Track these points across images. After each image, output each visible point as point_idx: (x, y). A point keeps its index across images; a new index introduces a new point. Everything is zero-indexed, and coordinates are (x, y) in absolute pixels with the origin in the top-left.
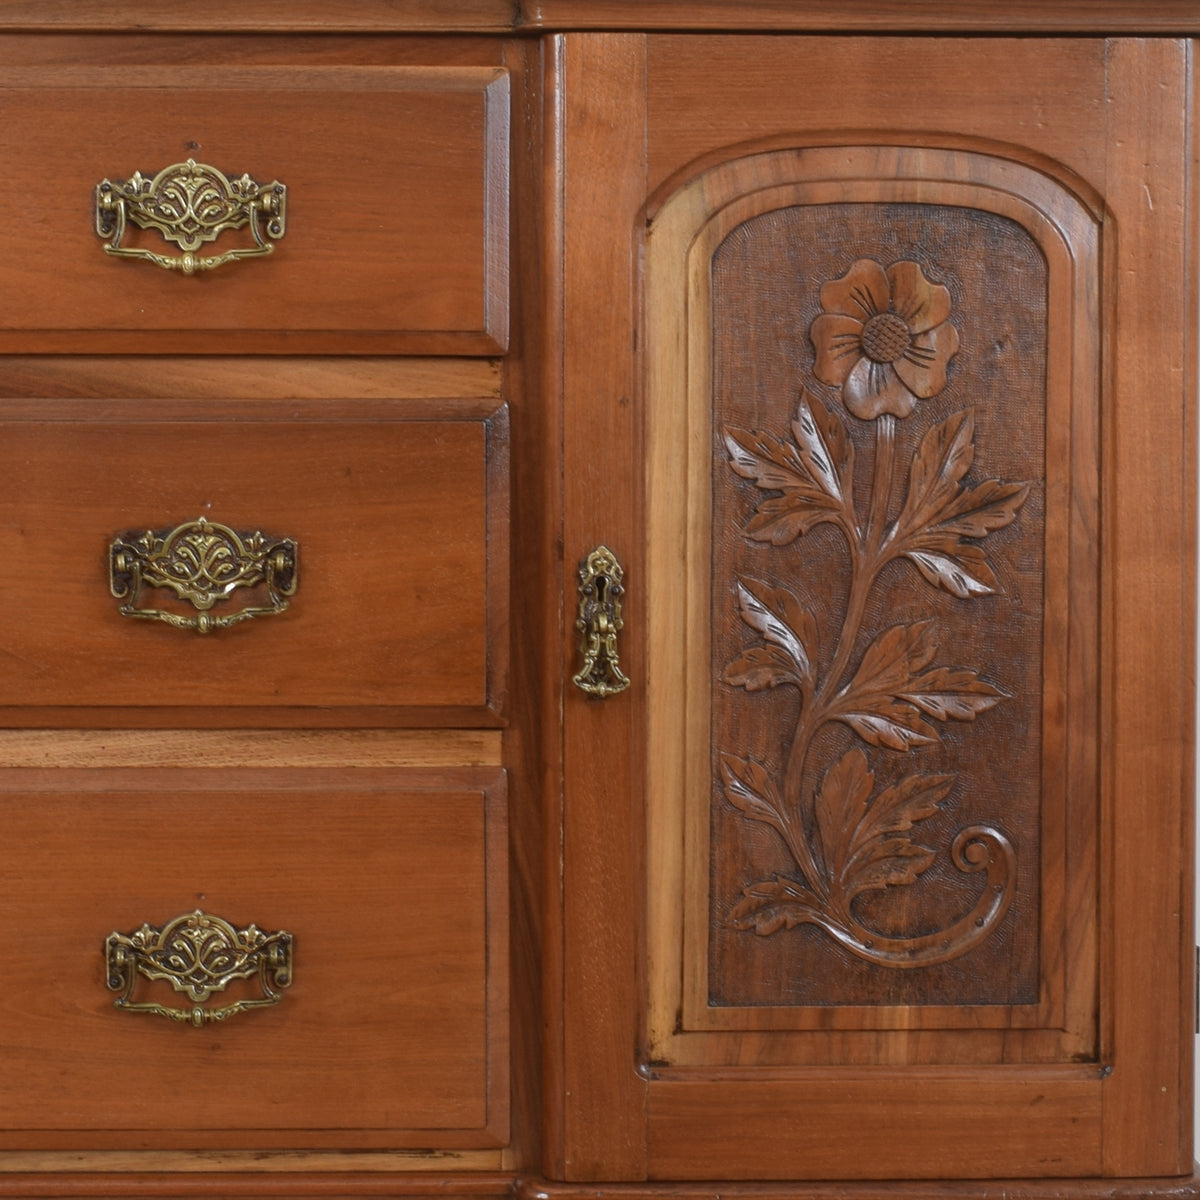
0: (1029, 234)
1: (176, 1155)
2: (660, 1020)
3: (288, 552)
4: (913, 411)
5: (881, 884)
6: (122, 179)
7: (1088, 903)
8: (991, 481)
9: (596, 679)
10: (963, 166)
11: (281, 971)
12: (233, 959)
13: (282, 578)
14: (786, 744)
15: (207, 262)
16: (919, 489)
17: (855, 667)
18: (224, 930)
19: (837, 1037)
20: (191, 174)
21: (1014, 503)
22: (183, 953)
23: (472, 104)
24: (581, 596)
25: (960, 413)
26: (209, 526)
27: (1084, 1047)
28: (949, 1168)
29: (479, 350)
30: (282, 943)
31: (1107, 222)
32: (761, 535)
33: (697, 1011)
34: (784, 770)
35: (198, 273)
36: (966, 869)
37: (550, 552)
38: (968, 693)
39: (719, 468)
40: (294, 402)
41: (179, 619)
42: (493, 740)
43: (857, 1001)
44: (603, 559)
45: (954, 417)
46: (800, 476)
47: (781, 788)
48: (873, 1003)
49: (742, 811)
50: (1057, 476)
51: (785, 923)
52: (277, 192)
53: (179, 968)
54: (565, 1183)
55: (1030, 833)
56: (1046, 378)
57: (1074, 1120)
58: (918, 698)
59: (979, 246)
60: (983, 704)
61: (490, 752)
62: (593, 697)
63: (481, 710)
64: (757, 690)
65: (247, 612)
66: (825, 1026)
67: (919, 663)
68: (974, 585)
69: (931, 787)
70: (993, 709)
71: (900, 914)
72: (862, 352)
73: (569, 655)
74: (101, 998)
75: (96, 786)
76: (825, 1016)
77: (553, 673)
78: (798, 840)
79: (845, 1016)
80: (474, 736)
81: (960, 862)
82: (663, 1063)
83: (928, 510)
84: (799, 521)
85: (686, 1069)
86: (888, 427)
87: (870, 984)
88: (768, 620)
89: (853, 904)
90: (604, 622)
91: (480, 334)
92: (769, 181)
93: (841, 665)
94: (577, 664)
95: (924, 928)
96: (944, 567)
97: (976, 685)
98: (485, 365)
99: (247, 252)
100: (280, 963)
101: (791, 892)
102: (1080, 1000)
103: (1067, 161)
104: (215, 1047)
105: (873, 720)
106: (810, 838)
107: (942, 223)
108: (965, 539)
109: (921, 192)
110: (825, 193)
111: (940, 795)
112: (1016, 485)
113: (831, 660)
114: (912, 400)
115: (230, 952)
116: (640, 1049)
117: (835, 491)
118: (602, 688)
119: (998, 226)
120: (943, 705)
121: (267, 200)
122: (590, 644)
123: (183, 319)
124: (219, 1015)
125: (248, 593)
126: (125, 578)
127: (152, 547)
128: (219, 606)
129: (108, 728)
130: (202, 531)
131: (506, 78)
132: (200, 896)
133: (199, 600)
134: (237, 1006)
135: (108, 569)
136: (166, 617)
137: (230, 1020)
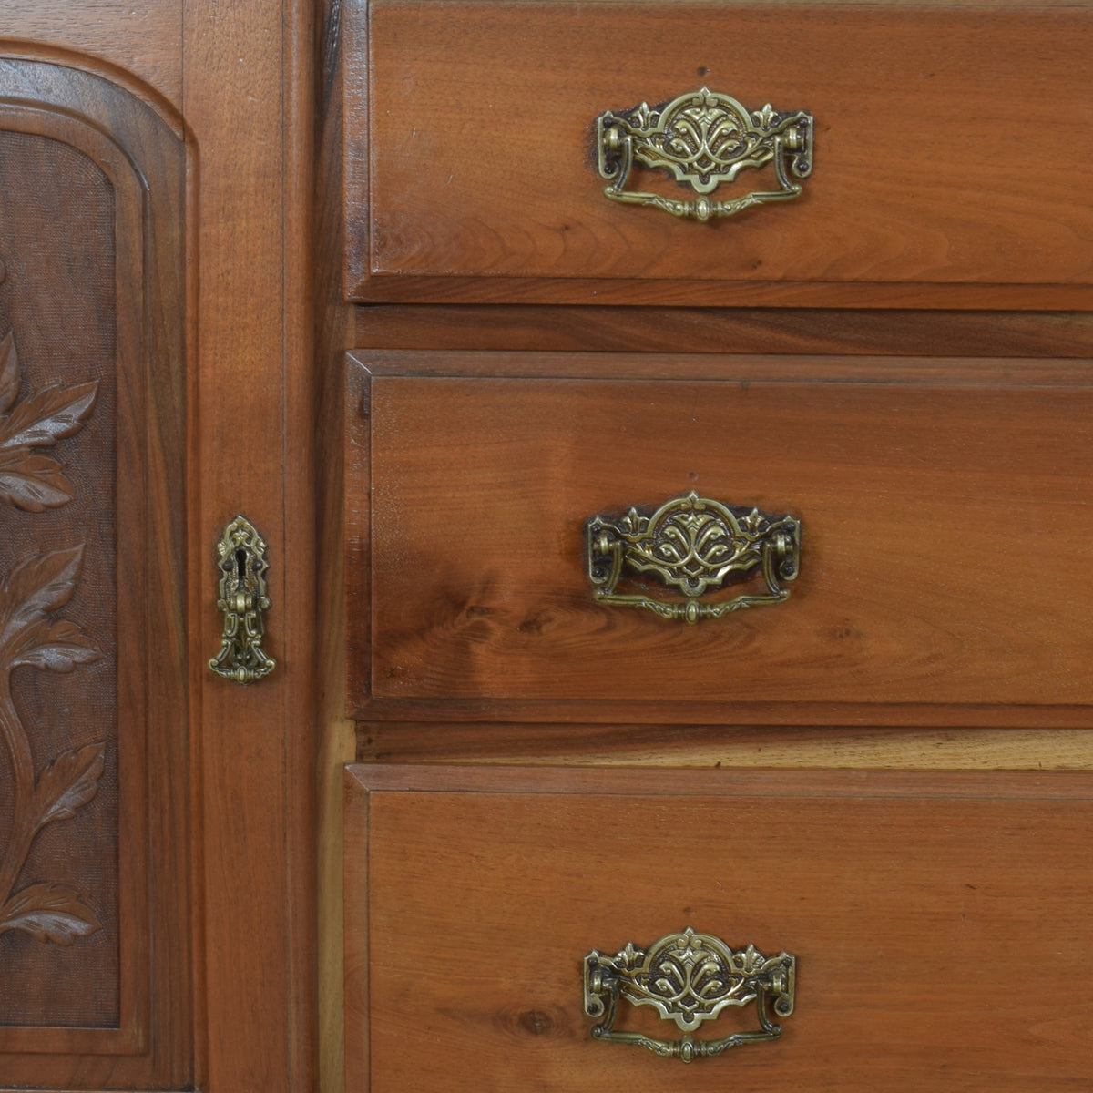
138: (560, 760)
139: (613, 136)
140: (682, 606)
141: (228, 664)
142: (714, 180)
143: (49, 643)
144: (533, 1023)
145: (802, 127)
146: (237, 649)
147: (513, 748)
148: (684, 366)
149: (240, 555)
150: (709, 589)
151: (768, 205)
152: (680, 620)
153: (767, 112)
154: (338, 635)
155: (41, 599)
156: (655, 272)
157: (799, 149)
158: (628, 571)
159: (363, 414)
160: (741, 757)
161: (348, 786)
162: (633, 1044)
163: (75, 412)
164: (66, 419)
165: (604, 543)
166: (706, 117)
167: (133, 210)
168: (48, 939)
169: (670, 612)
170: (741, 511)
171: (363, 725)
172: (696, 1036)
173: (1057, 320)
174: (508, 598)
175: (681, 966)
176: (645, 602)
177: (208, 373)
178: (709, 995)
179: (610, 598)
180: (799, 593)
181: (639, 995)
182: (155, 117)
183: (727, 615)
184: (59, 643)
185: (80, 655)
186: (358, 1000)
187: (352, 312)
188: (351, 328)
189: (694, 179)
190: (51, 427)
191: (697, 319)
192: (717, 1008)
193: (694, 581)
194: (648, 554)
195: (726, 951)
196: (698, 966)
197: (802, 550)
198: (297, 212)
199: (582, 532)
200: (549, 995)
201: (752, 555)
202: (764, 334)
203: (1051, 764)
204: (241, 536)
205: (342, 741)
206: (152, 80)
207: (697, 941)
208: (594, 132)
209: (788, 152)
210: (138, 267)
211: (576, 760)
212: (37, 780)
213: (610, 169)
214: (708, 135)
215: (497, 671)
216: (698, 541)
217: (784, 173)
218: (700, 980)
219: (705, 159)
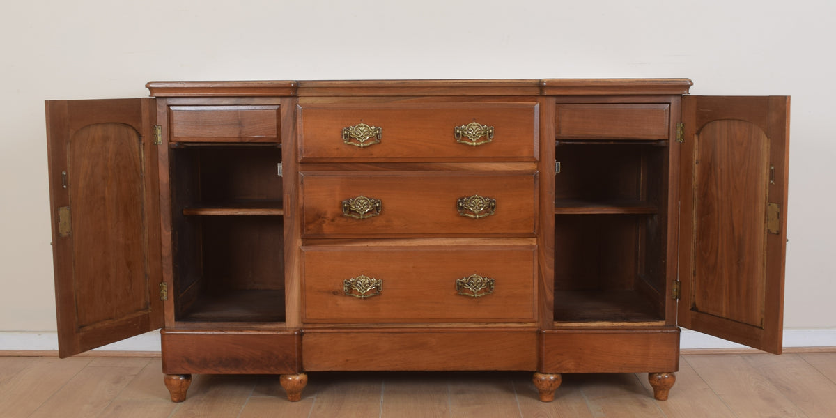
1: (470, 324)
3: (494, 202)
6: (460, 126)
11: (492, 287)
13: (493, 207)
15: (478, 144)
18: (480, 278)
20: (474, 125)
22: (472, 283)
23: (532, 110)
26: (478, 197)
29: (533, 160)
30: (492, 281)
35: (476, 146)
40: (494, 171)
41: (472, 216)
42: (535, 239)
52: (492, 129)
53: (471, 286)
54: (550, 329)
61: (534, 242)
63: (532, 233)
65: (486, 214)
74: (455, 292)
75: (454, 249)
80: (531, 239)
91: (533, 157)
98: (533, 163)
99: (486, 141)
100: (493, 285)
104: (479, 302)
115: (482, 283)
121: (491, 131)
123: (472, 155)
124: (479, 295)
125: (486, 210)
126: (461, 208)
127: (466, 201)
128: (480, 213)
129: (456, 238)
130: (476, 198)
131: (538, 104)
132: (475, 271)
133: (476, 211)
134: (484, 294)
135: (457, 205)
136: (469, 215)
137: (483, 297)
138: (339, 245)
139: (346, 133)
140: (360, 216)
142: (364, 140)
144: (335, 293)
145: (379, 130)
147: (330, 243)
148: (360, 173)
150: (365, 213)
151: (373, 144)
152: (360, 219)
153: (373, 127)
154: (298, 223)
156: (353, 156)
157: (379, 134)
158: (350, 210)
159: (302, 183)
160: (371, 244)
161: (300, 250)
162: (352, 296)
165: (346, 205)
166: (362, 129)
169: (358, 217)
170: (370, 199)
171: (303, 239)
172: (364, 295)
173: (426, 164)
174: (329, 215)
175: (361, 282)
176: (353, 216)
178: (366, 287)
179: (347, 215)
180: (381, 214)
181: (354, 287)
183: (368, 218)
186: (303, 289)
187: (299, 164)
188: (300, 167)
189: (360, 140)
191: (362, 165)
192: (368, 290)
193: (362, 212)
194: (354, 207)
195: (370, 279)
196: (364, 282)
197: (381, 206)
199: (342, 203)
200: (338, 288)
201: (372, 207)
202: (374, 167)
203: (427, 244)
205: (299, 242)
207: (364, 277)
208: (342, 132)
209: (377, 135)
211: (341, 245)
213: (345, 138)
214: (363, 132)
215: (327, 229)
216: (363, 205)
217: (377, 139)
218: (365, 285)
219: (362, 136)
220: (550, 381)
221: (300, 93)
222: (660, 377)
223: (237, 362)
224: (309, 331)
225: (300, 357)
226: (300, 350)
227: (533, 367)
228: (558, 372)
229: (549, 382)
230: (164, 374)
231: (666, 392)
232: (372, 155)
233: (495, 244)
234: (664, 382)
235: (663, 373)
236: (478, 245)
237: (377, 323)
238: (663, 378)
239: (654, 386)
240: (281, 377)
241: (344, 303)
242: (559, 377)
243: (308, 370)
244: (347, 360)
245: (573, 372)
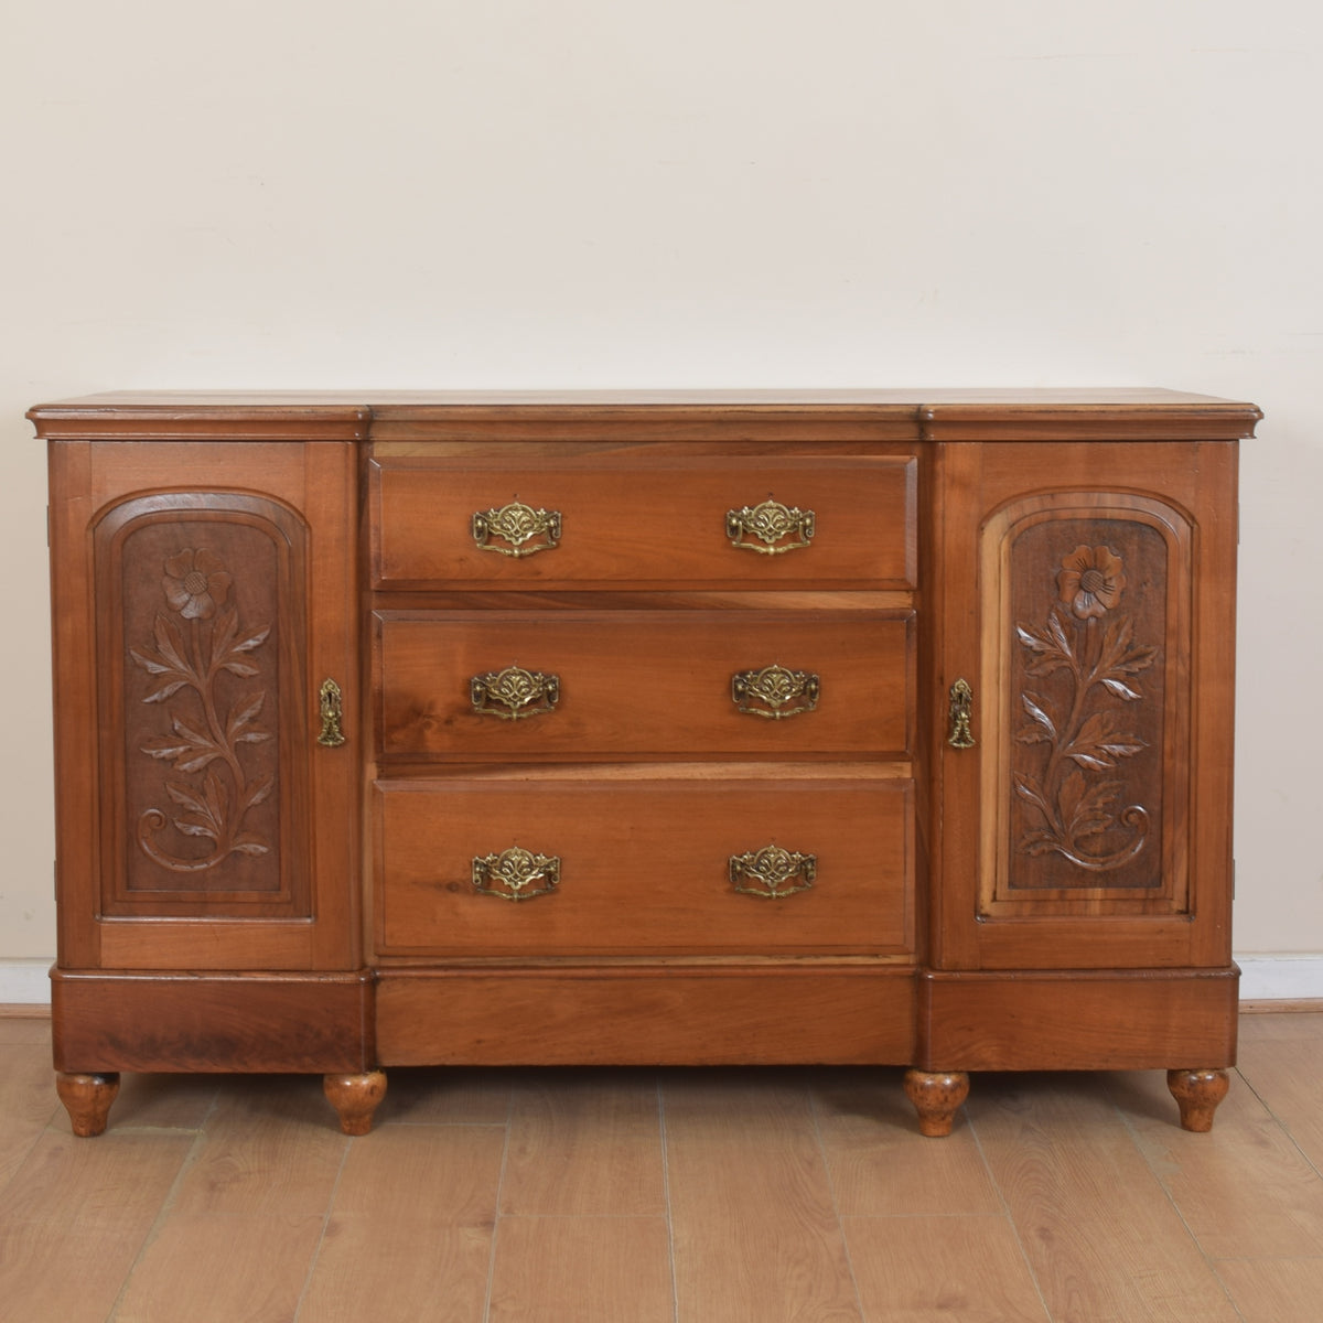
0: (1159, 532)
1: (760, 958)
2: (986, 895)
3: (816, 682)
4: (1104, 615)
5: (1088, 832)
6: (739, 510)
7: (1184, 841)
8: (1141, 648)
9: (958, 741)
10: (1128, 501)
11: (811, 874)
12: (788, 868)
13: (813, 693)
14: (1045, 768)
15: (780, 550)
16: (1107, 650)
17: (1077, 732)
18: (784, 854)
19: (1067, 903)
20: (771, 508)
21: (1151, 657)
22: (766, 865)
23: (898, 475)
24: (951, 702)
25: (1126, 616)
26: (779, 669)
27: (1182, 907)
28: (1118, 963)
29: (903, 587)
30: (811, 861)
31: (1195, 526)
32: (1034, 672)
33: (1003, 891)
34: (1044, 781)
35: (776, 554)
36: (1128, 825)
37: (936, 682)
38: (1129, 744)
39: (1015, 641)
40: (816, 611)
41: (766, 713)
42: (907, 766)
43: (1076, 887)
44: (961, 684)
45: (1123, 617)
46: (1052, 645)
47: (1042, 789)
48: (1084, 887)
49: (1024, 799)
50: (1171, 644)
51: (1044, 851)
52: (810, 516)
53: (764, 872)
54: (942, 971)
55: (1157, 808)
56: (1166, 599)
57: (1177, 941)
58: (1106, 747)
59: (1136, 538)
60: (1135, 749)
61: (906, 771)
62: (956, 748)
63: (903, 753)
64: (1032, 744)
65: (797, 710)
66: (1062, 898)
67: (1106, 731)
68: (1131, 694)
69: (1112, 787)
70: (1141, 752)
71: (1097, 846)
72: (1081, 587)
73: (946, 729)
74: (728, 886)
75: (725, 788)
76: (1062, 893)
77: (938, 737)
78: (1050, 812)
79: (1071, 893)
80: (899, 764)
81: (1125, 822)
82: (987, 916)
83: (1111, 660)
84: (1051, 666)
85: (997, 918)
86: (1092, 621)
87: (1082, 878)
88: (1038, 711)
89: (1075, 842)
90: (963, 715)
91: (903, 580)
92: (1038, 509)
93: (1071, 731)
94: (950, 733)
95: (1107, 853)
96: (1119, 686)
97: (1132, 741)
98: (904, 593)
99: (798, 545)
100: (812, 870)
101: (1047, 837)
102: (1180, 885)
103: (1177, 499)
104: (780, 908)
105: (1085, 757)
106: (1055, 811)
107: (1118, 528)
108: (1128, 673)
109: (1109, 514)
110: (1064, 514)
111: (1115, 791)
112: (1152, 648)
113: (1066, 729)
114: (1104, 609)
115: (788, 865)
116: (977, 910)
117: (1069, 653)
118: (963, 745)
119: (1144, 529)
120: (1118, 749)
121: (808, 521)
122: (956, 725)
123: (767, 574)
124: (783, 894)
125: (797, 701)
126: (741, 694)
127: (752, 679)
128: (783, 707)
129: (728, 761)
130: (775, 672)
131: (915, 461)
132: (773, 839)
133: (774, 703)
134: (792, 890)
135: (731, 688)
136: (760, 712)
137: (788, 896)
138: (462, 778)
139: (480, 523)
140: (510, 713)
141: (325, 739)
142: (521, 540)
143: (251, 732)
144: (452, 887)
145: (556, 518)
146: (329, 733)
147: (442, 773)
148: (511, 615)
149: (330, 695)
150: (522, 706)
151: (542, 550)
152: (510, 719)
153: (542, 512)
154: (369, 728)
155: (248, 714)
156: (497, 577)
157: (555, 527)
158: (488, 699)
159: (379, 636)
160: (536, 775)
161: (375, 791)
162: (493, 895)
163: (261, 637)
164: (258, 640)
165: (478, 688)
166: (517, 515)
167: (285, 554)
168: (251, 854)
169: (505, 716)
170: (534, 674)
171: (379, 763)
172: (519, 892)
173: (662, 594)
174: (440, 711)
175: (513, 862)
176: (495, 712)
177: (316, 620)
178: (524, 874)
179: (482, 711)
180: (558, 707)
181: (496, 875)
182: (293, 517)
183: (529, 717)
184: (254, 732)
185: (264, 736)
186: (380, 878)
187: (374, 595)
188: (374, 601)
189: (513, 539)
190: (251, 643)
191: (516, 595)
192: (528, 880)
193: (515, 703)
194: (496, 692)
195: (532, 857)
196: (520, 862)
197: (558, 690)
198: (351, 555)
199: (469, 684)
200: (458, 875)
201: (539, 692)
202: (543, 601)
203: (663, 777)
204: (330, 686)
205: (371, 770)
206: (293, 503)
207: (519, 852)
208: (472, 521)
209: (550, 529)
210: (287, 578)
211: (468, 778)
212: (246, 789)
213: (478, 536)
214: (519, 521)
215: (435, 741)
216: (517, 687)
217: (550, 537)
218: (521, 868)
219: (517, 532)
220: (944, 1089)
221: (375, 433)
222: (1194, 1078)
223: (227, 1045)
224: (391, 973)
225: (372, 1034)
226: (371, 1018)
227: (903, 1057)
228: (960, 1068)
229: (942, 1091)
230: (56, 1073)
231: (1206, 1113)
232: (539, 573)
233: (816, 776)
234: (1203, 1091)
235: (1200, 1069)
236: (777, 778)
237: (547, 956)
238: (1202, 1081)
239: (1180, 1100)
240: (326, 1080)
241: (473, 910)
242: (965, 1080)
243: (388, 1062)
244: (479, 1042)
245: (996, 1068)
